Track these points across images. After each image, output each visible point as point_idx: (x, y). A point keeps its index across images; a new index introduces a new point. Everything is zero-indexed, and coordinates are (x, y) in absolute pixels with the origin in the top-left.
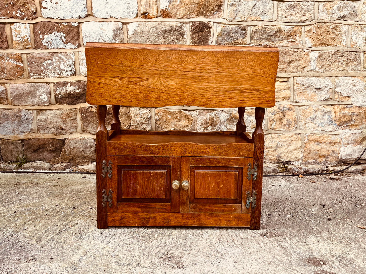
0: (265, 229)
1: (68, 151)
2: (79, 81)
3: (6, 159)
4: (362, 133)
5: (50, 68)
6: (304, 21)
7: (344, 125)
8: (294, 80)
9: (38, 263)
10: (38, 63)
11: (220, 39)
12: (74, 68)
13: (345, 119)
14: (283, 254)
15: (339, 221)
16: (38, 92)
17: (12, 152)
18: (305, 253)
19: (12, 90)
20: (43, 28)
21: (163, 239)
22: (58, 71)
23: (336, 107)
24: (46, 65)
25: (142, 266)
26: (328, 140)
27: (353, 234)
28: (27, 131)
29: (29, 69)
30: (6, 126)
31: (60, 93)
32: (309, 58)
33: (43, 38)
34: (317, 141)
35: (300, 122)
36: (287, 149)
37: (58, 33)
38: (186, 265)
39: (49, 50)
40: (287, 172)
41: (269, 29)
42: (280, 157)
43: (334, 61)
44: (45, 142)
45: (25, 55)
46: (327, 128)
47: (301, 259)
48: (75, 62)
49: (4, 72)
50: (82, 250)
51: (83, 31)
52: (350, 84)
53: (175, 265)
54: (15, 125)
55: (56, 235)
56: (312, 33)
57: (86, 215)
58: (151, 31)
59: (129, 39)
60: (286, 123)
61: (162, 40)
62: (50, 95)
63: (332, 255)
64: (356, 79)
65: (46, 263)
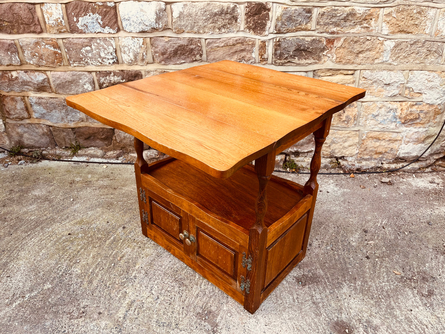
0: (302, 270)
1: (119, 140)
2: (122, 71)
3: (60, 145)
4: (426, 132)
5: (90, 55)
6: (383, 2)
7: (409, 123)
8: (361, 74)
9: (88, 320)
10: (77, 50)
11: (280, 24)
12: (115, 55)
13: (412, 117)
14: (313, 314)
15: (377, 260)
16: (81, 81)
17: (64, 139)
18: (334, 313)
19: (54, 79)
20: (76, 8)
21: (203, 283)
22: (99, 59)
23: (404, 104)
24: (85, 52)
25: (180, 327)
26: (388, 138)
27: (386, 283)
28: (76, 119)
29: (67, 56)
30: (55, 115)
31: (104, 83)
32: (383, 47)
33: (78, 21)
34: (376, 138)
35: (361, 119)
36: (342, 145)
37: (93, 14)
38: (220, 328)
39: (86, 35)
40: (339, 169)
41: (339, 12)
42: (334, 152)
43: (412, 52)
44: (95, 131)
45: (61, 40)
46: (389, 126)
47: (329, 323)
48: (116, 49)
49: (42, 59)
50: (127, 301)
51: (120, 13)
52: (425, 79)
53: (210, 327)
54: (63, 114)
55: (105, 274)
56: (391, 18)
57: (134, 239)
58: (199, 13)
59: (174, 23)
60: (345, 119)
61: (211, 25)
62: (94, 84)
63: (360, 318)
64: (433, 74)
65: (94, 320)
